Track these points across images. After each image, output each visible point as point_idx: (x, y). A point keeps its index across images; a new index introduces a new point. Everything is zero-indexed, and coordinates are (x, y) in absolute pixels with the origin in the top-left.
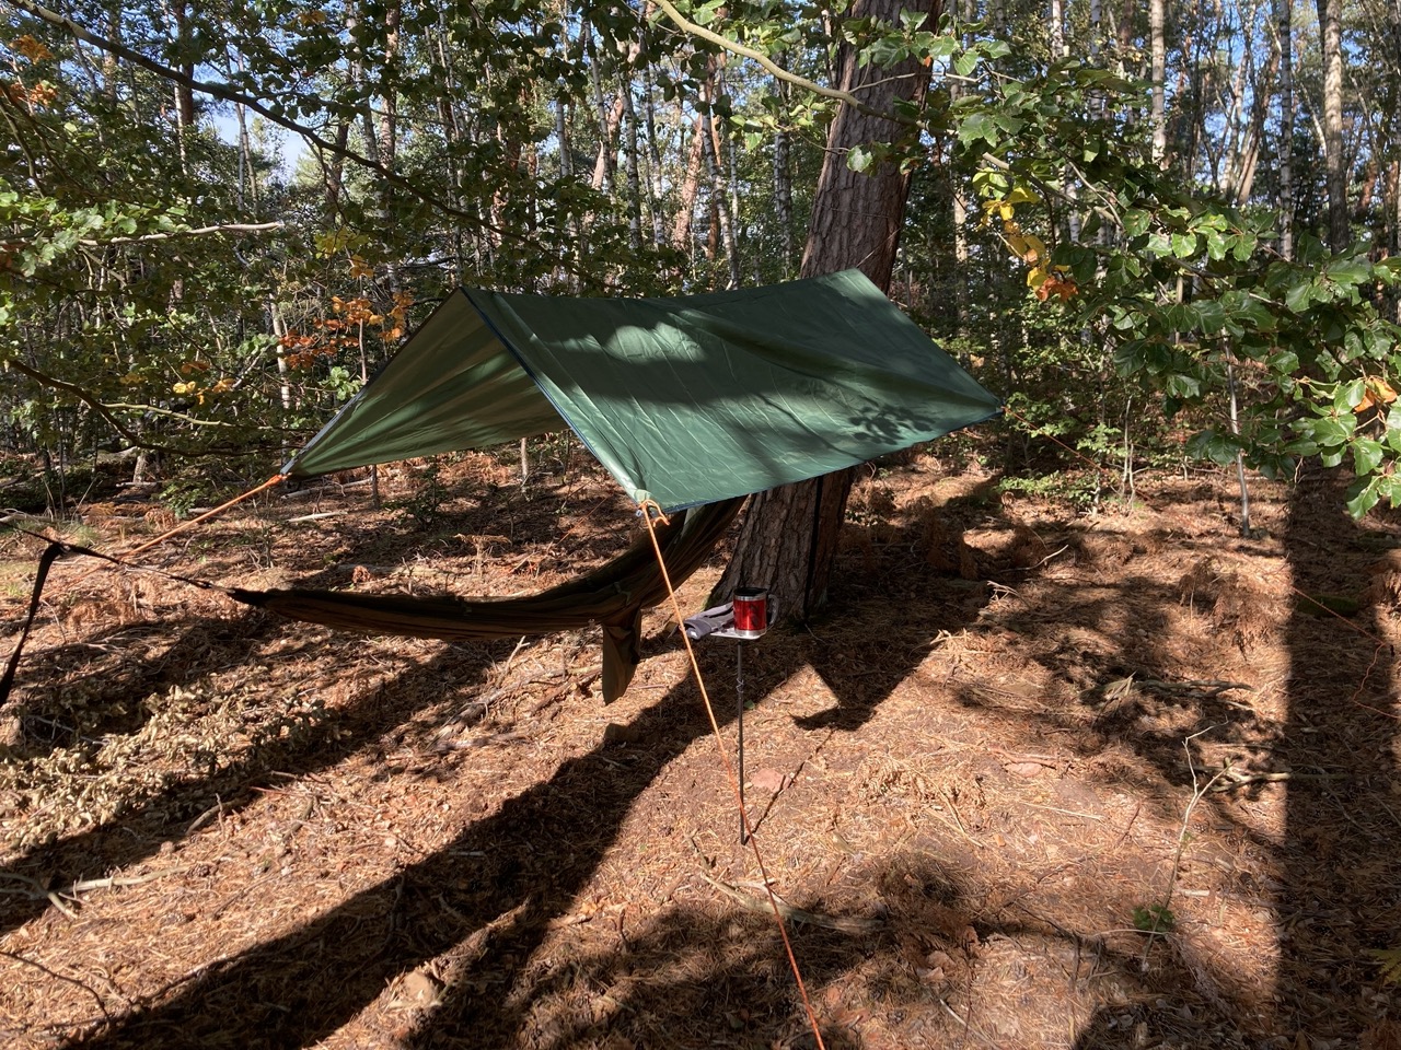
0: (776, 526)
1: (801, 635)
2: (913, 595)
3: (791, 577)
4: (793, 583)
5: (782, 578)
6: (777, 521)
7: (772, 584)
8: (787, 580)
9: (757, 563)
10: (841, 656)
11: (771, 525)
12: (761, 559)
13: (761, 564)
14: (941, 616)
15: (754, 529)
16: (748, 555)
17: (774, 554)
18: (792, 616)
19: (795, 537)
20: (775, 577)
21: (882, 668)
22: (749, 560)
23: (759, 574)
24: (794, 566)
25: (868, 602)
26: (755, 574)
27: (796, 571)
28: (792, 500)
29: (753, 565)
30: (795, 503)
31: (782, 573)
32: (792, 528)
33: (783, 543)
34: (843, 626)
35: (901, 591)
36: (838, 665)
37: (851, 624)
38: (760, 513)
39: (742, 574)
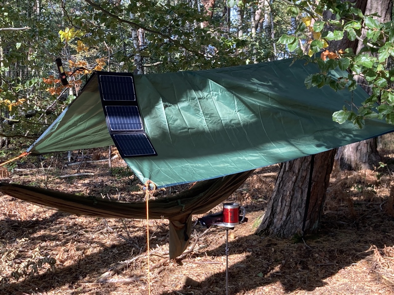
0: (290, 185)
1: (299, 244)
2: (371, 229)
3: (298, 212)
4: (298, 216)
5: (293, 213)
6: (291, 182)
7: (287, 216)
8: (295, 214)
9: (280, 204)
10: (317, 255)
11: (288, 184)
12: (282, 202)
13: (282, 205)
14: (382, 240)
15: (279, 186)
16: (276, 200)
17: (288, 200)
18: (297, 234)
19: (300, 191)
20: (289, 213)
21: (337, 263)
22: (276, 202)
23: (281, 210)
24: (299, 207)
25: (343, 230)
26: (278, 210)
27: (300, 209)
28: (299, 171)
29: (278, 205)
30: (300, 173)
31: (293, 210)
32: (298, 186)
33: (293, 194)
34: (324, 241)
35: (365, 227)
36: (314, 259)
37: (328, 240)
38: (282, 178)
39: (272, 210)
